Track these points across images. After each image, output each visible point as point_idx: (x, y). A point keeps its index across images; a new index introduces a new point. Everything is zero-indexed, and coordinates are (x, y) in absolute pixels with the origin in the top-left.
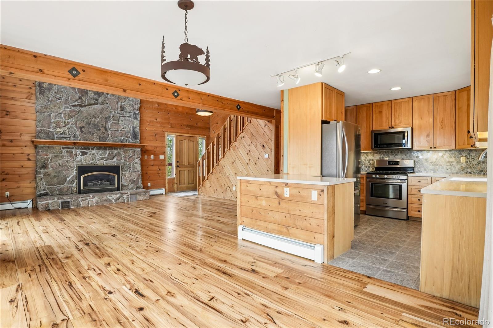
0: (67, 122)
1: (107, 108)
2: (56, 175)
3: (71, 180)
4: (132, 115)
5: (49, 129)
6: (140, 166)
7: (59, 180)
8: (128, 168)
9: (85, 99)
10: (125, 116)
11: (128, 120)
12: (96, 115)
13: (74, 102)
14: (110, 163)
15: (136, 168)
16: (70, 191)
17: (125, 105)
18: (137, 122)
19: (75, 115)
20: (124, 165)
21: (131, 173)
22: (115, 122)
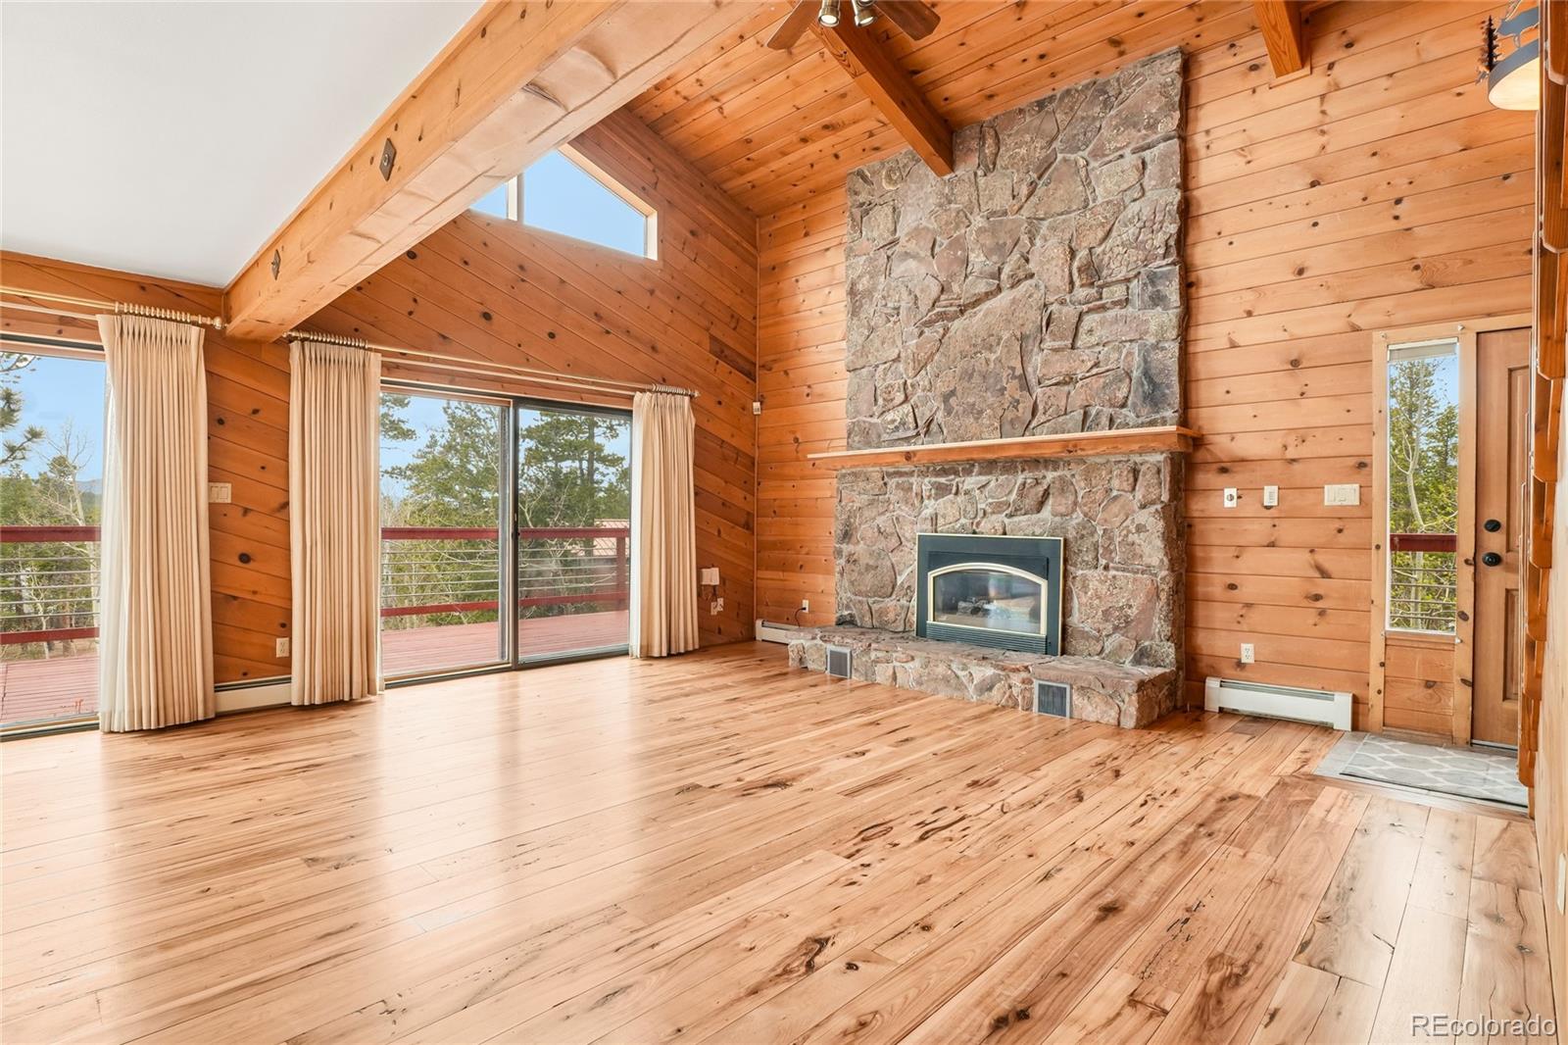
0: (912, 386)
1: (1030, 297)
2: (871, 563)
3: (906, 587)
4: (1137, 291)
5: (871, 416)
6: (1159, 543)
7: (876, 583)
8: (1101, 551)
9: (960, 286)
10: (1103, 308)
11: (1116, 320)
12: (993, 335)
13: (929, 311)
14: (1029, 527)
15: (1141, 556)
16: (902, 622)
17: (1104, 253)
18: (1163, 319)
19: (933, 355)
20: (1082, 536)
21: (1114, 577)
22: (1056, 344)
